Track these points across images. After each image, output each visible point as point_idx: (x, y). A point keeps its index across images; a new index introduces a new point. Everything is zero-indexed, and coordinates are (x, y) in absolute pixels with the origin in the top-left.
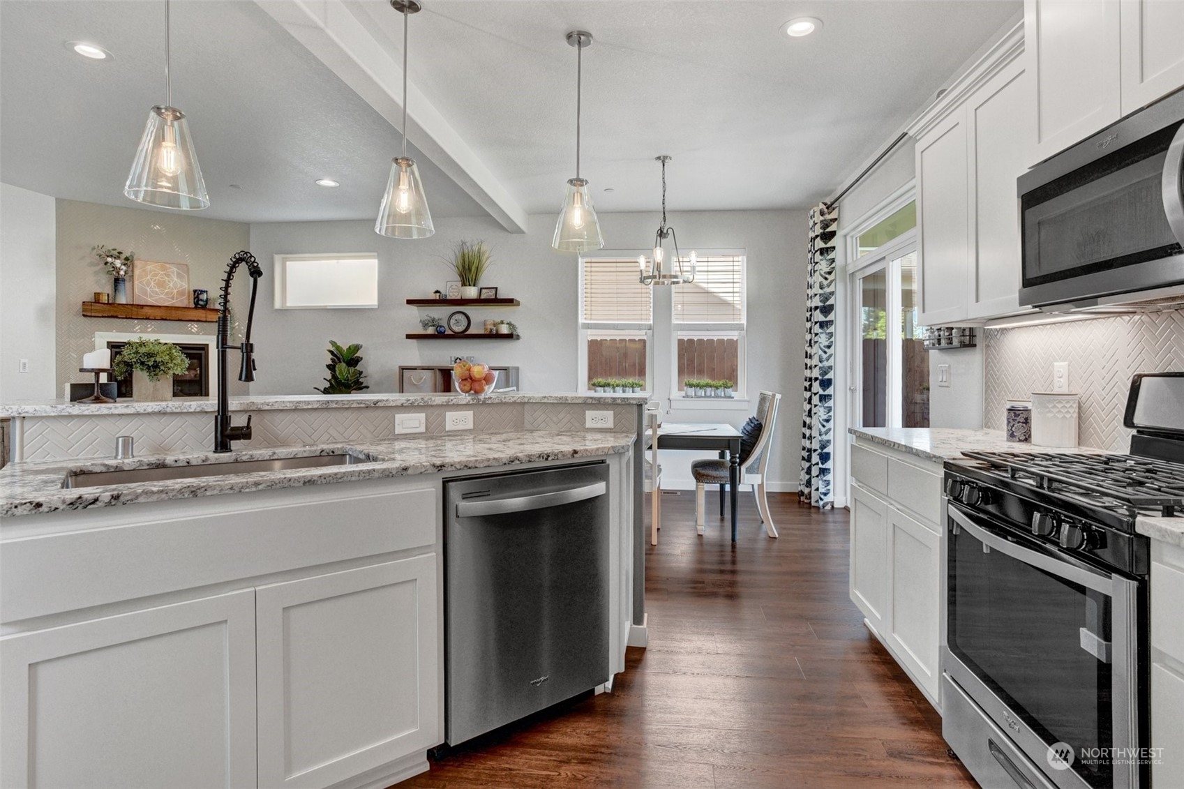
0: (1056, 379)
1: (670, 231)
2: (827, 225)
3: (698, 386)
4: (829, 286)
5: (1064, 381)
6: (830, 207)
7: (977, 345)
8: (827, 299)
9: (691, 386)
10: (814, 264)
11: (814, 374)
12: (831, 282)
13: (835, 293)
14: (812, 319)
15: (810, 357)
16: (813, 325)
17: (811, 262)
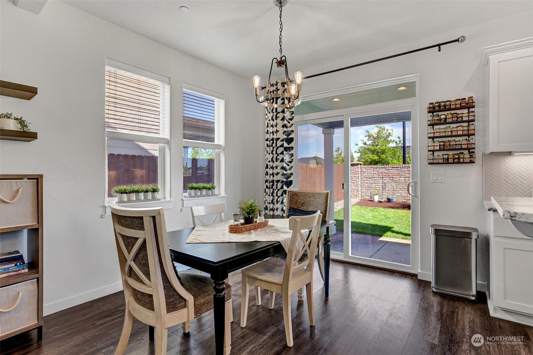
3: (195, 188)
4: (291, 127)
7: (476, 162)
8: (290, 135)
9: (192, 188)
10: (276, 113)
11: (276, 178)
12: (292, 125)
13: (293, 131)
14: (274, 145)
15: (272, 168)
16: (275, 149)
17: (272, 112)
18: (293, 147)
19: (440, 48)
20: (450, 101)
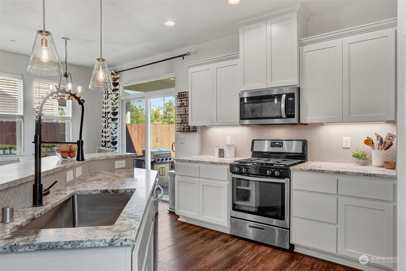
0: (227, 141)
1: (69, 75)
2: (115, 80)
4: (116, 104)
5: (230, 141)
6: (117, 73)
7: (197, 131)
8: (115, 110)
10: (107, 94)
11: (108, 139)
12: (117, 103)
13: (118, 107)
14: (106, 117)
15: (105, 132)
16: (107, 119)
17: (106, 94)
18: (117, 119)
19: (183, 57)
20: (186, 92)
